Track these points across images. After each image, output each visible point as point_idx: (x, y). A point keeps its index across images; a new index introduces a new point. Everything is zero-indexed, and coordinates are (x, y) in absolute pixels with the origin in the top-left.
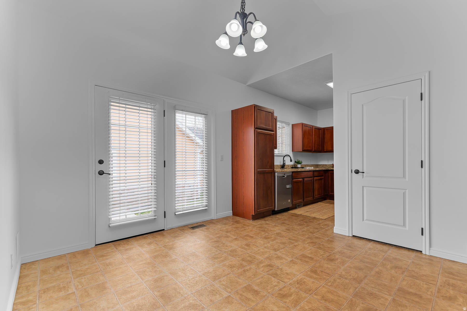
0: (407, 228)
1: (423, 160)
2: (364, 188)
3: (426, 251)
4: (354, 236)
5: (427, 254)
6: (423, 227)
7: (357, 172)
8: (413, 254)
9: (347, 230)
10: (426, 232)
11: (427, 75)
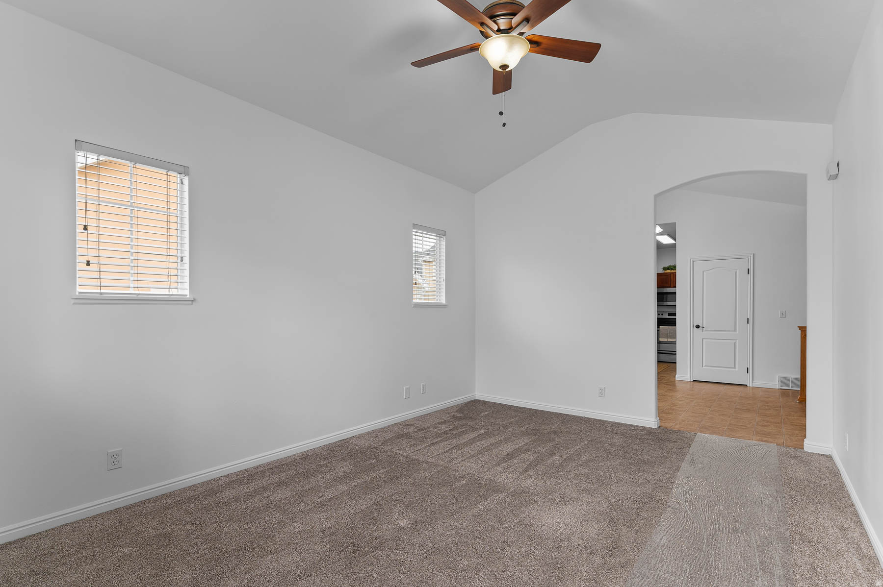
0: (737, 369)
1: (749, 318)
2: (704, 340)
3: (750, 384)
4: (694, 381)
5: (751, 386)
6: (748, 367)
7: (698, 327)
8: (741, 388)
9: (689, 376)
10: (750, 371)
11: (752, 256)
